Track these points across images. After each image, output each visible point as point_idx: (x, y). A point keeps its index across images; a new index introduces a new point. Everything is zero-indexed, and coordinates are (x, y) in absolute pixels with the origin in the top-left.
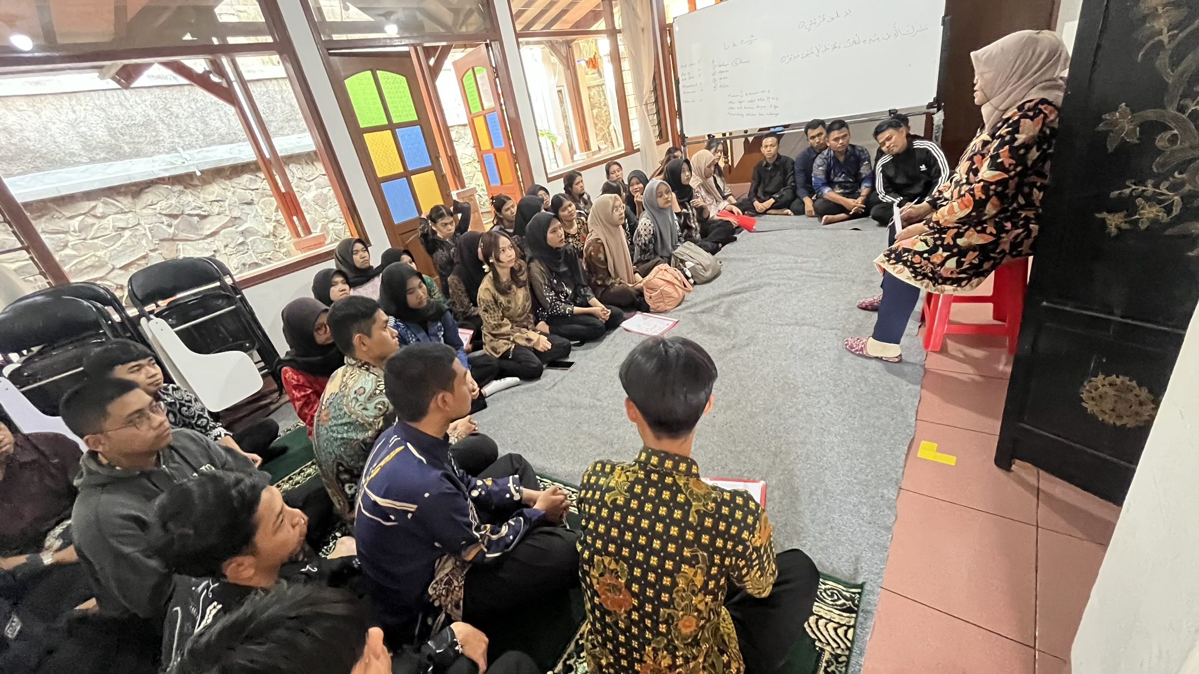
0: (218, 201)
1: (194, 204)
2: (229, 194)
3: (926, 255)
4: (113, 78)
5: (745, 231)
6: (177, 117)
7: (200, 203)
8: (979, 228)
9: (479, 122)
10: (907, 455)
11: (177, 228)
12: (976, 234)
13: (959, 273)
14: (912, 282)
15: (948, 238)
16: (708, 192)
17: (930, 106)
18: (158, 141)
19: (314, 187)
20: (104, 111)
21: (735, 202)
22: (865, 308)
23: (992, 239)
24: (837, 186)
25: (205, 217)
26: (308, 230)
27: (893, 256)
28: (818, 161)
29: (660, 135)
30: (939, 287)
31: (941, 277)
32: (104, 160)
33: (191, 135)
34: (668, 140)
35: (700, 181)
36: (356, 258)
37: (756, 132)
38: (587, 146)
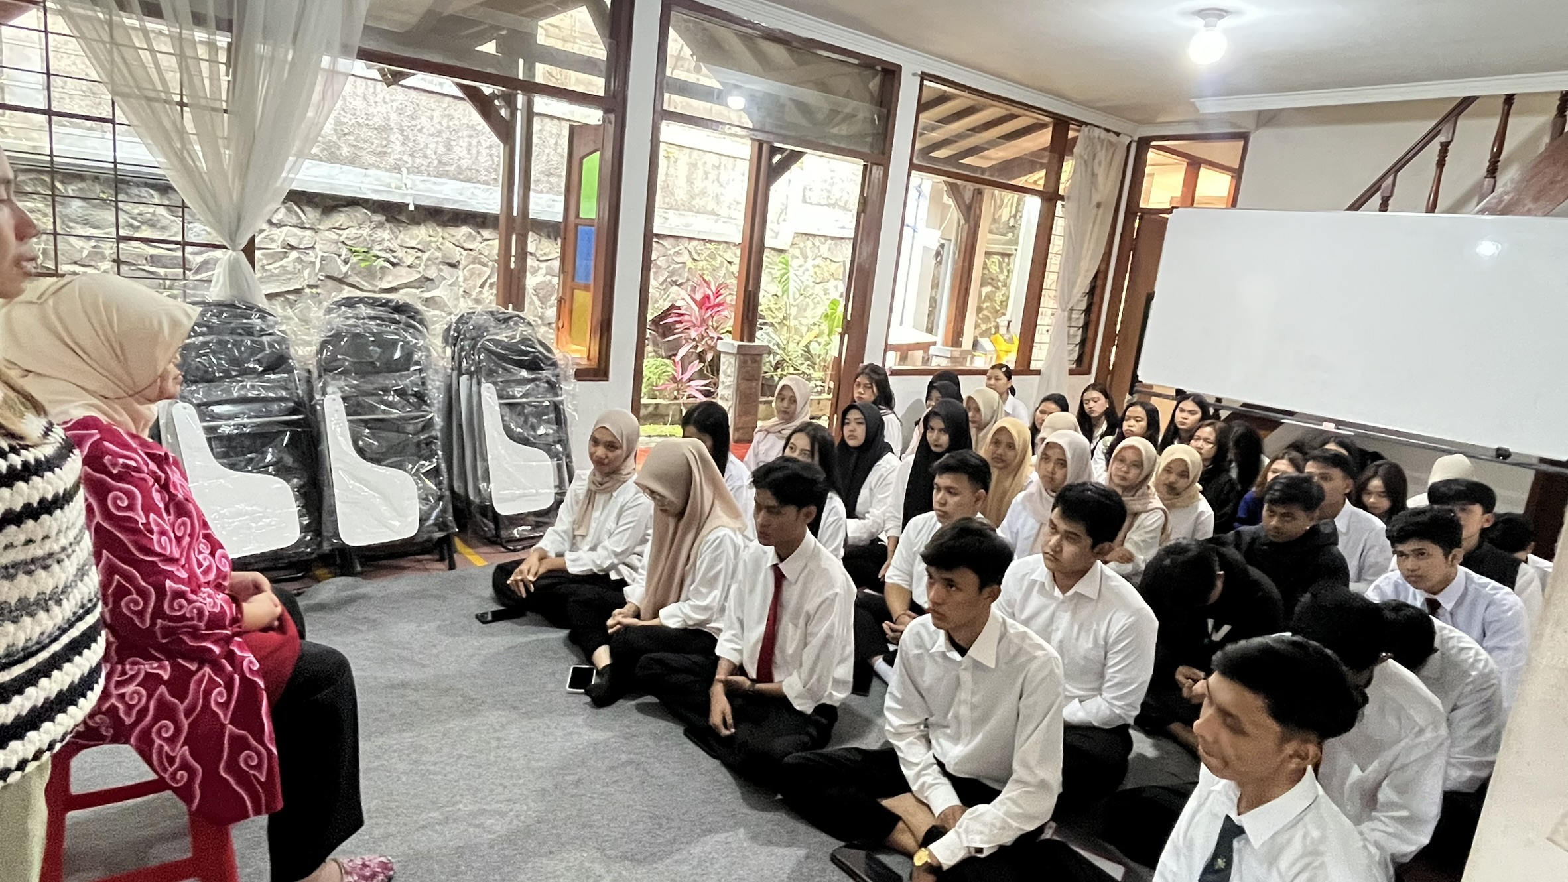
2: (434, 245)
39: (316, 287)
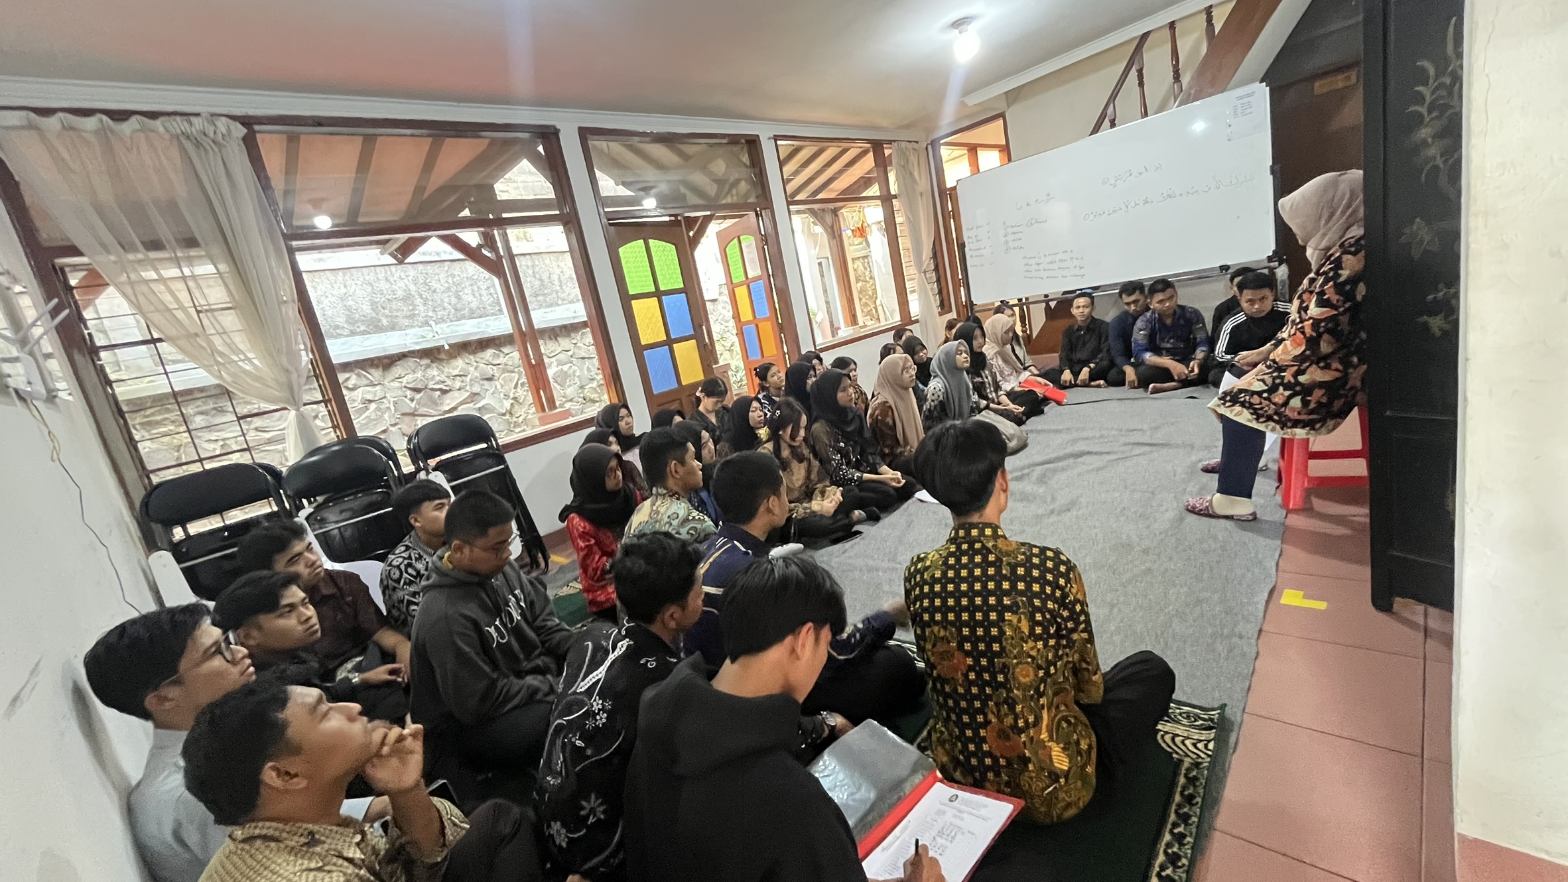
0: (460, 376)
1: (438, 378)
2: (472, 369)
3: (1265, 395)
4: (391, 254)
5: (1053, 404)
6: (434, 291)
7: (443, 378)
9: (741, 292)
10: (1268, 602)
11: (418, 403)
12: (1319, 371)
13: (1308, 414)
14: (1254, 425)
15: (1288, 376)
16: (1005, 361)
17: (1270, 259)
18: (414, 315)
19: (555, 363)
20: (372, 285)
21: (1036, 372)
22: (1210, 471)
23: (1337, 375)
24: (1164, 352)
25: (444, 392)
26: (552, 403)
27: (1228, 398)
28: (1139, 323)
29: (942, 305)
30: (1289, 430)
31: (1290, 420)
32: (364, 333)
33: (445, 309)
34: (950, 311)
35: (997, 349)
36: (622, 424)
37: (1059, 296)
38: (853, 320)
39: (396, 424)
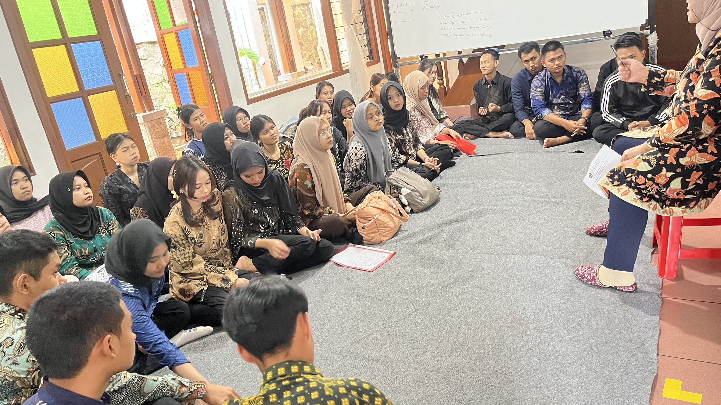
3: (649, 176)
5: (464, 155)
8: (700, 147)
9: (170, 40)
10: (652, 396)
12: (698, 154)
13: (686, 194)
14: (639, 204)
15: (670, 157)
16: (422, 114)
17: (643, 27)
22: (595, 235)
23: (713, 158)
24: (556, 107)
27: (616, 177)
28: (536, 82)
29: (371, 55)
30: (668, 208)
31: (668, 199)
34: (379, 61)
35: (415, 103)
36: (15, 189)
37: (470, 53)
38: (291, 66)
